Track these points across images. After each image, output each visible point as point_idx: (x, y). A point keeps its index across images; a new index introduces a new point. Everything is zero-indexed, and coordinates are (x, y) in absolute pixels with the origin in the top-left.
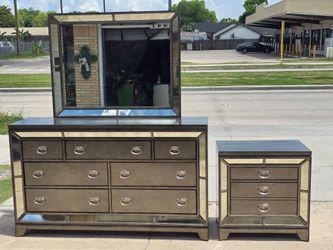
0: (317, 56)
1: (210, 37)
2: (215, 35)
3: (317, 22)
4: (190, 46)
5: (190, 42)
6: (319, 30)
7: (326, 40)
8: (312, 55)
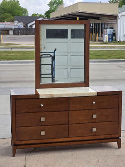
0: (99, 40)
1: (26, 26)
2: (29, 25)
3: (98, 18)
4: (12, 32)
5: (11, 29)
6: (99, 24)
7: (105, 30)
8: (96, 40)
